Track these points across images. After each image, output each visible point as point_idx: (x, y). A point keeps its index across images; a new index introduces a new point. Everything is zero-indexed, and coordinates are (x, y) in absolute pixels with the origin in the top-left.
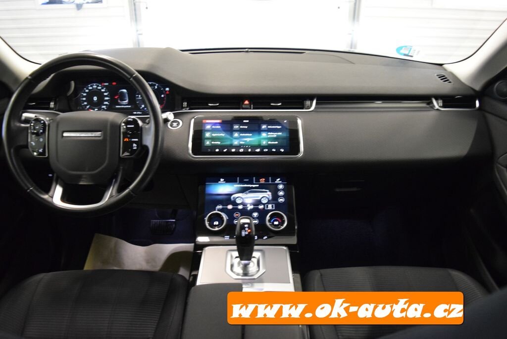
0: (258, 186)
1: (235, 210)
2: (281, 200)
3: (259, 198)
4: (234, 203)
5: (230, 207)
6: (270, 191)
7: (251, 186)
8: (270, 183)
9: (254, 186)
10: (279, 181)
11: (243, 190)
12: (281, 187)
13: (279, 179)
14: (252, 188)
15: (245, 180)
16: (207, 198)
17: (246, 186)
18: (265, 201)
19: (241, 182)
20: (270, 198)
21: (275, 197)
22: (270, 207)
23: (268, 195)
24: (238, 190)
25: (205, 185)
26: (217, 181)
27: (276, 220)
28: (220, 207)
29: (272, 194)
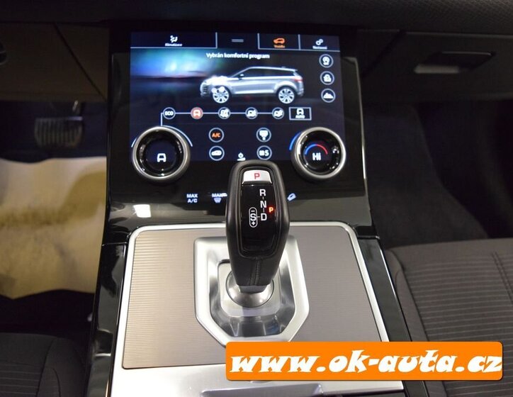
0: (267, 56)
1: (212, 120)
2: (328, 96)
3: (271, 91)
4: (208, 103)
5: (197, 113)
6: (299, 73)
7: (251, 56)
8: (300, 49)
9: (259, 57)
10: (322, 45)
11: (230, 69)
12: (326, 60)
13: (320, 42)
14: (255, 62)
15: (234, 41)
16: (134, 87)
17: (236, 55)
18: (287, 98)
19: (225, 46)
20: (301, 90)
21: (313, 87)
22: (300, 116)
23: (296, 82)
24: (217, 66)
25: (129, 51)
26: (159, 42)
27: (316, 150)
28: (169, 113)
29: (304, 81)
